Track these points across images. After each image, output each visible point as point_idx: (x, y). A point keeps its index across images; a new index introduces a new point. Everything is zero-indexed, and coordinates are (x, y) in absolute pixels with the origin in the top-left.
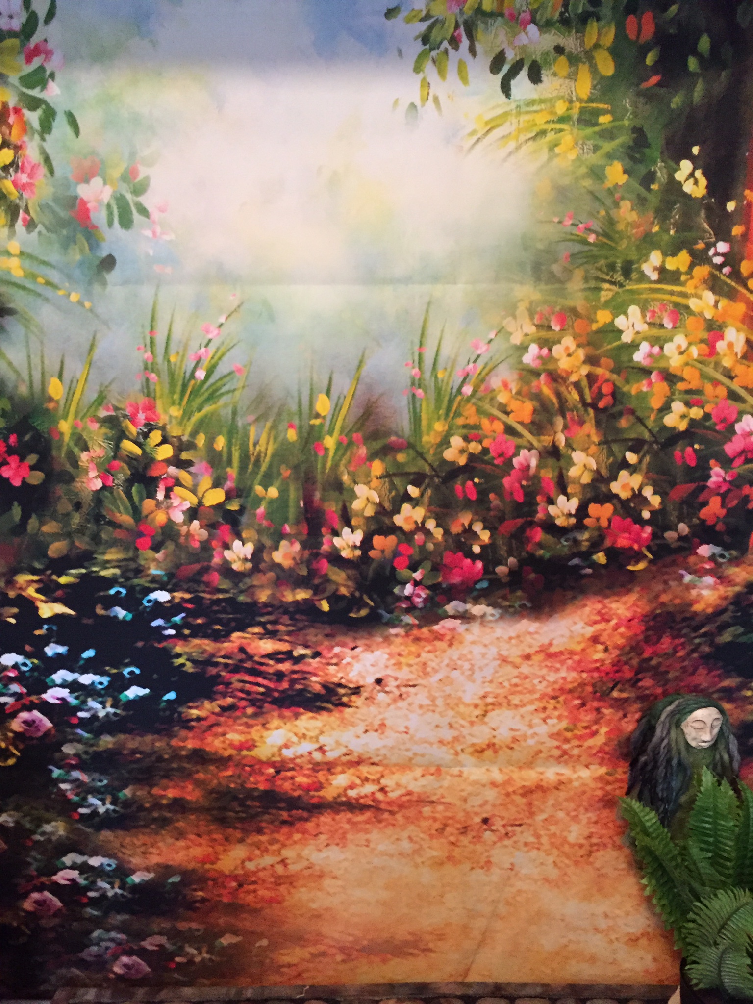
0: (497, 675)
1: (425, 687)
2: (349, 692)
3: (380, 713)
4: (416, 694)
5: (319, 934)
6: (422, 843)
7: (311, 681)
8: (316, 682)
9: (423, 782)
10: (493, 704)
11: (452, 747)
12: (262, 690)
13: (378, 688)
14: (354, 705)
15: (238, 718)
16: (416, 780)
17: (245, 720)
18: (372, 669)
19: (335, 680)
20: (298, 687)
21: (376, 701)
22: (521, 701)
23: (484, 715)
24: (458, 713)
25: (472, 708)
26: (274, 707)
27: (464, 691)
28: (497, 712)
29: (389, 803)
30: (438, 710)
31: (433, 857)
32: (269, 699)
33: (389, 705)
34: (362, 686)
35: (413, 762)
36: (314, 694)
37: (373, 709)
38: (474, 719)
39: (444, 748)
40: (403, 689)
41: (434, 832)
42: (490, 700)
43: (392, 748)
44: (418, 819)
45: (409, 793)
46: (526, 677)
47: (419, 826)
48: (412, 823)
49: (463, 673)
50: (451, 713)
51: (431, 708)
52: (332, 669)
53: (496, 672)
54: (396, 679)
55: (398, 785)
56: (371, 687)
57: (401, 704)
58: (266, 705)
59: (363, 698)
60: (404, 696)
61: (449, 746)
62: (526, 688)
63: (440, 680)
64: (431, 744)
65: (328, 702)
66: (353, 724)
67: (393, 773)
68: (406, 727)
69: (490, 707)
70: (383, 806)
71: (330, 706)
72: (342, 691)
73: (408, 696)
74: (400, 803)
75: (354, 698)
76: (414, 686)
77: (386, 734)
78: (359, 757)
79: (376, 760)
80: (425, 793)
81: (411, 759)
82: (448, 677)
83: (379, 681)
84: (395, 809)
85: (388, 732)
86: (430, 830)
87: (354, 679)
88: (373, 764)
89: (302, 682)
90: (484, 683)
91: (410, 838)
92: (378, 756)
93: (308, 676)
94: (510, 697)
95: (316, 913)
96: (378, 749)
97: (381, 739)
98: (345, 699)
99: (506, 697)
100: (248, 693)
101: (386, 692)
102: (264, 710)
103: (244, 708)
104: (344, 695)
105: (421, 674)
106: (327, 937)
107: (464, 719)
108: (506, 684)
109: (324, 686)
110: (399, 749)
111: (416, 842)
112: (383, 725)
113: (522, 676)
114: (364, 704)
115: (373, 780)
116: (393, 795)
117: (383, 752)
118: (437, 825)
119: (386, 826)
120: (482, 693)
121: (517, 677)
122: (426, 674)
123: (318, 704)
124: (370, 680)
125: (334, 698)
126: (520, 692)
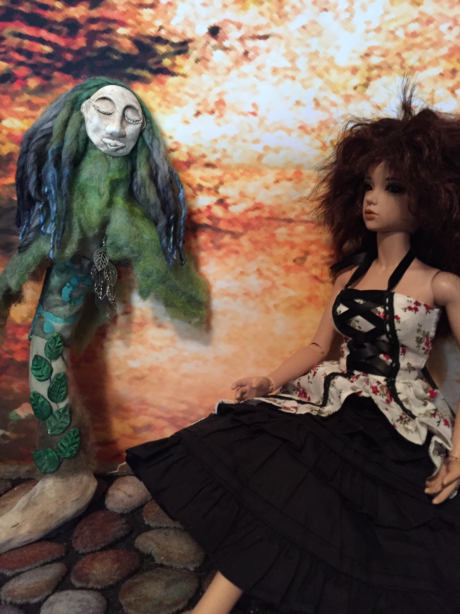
0: (388, 18)
1: (280, 37)
2: (172, 50)
3: (217, 83)
4: (268, 51)
5: (143, 402)
6: (275, 278)
7: (117, 35)
8: (125, 36)
9: (277, 190)
10: (378, 67)
11: (318, 137)
12: (47, 49)
13: (213, 42)
14: (181, 71)
15: (17, 94)
16: (267, 187)
17: (26, 97)
18: (203, 12)
19: (152, 31)
20: (99, 44)
21: (210, 64)
22: (420, 60)
23: (366, 86)
24: (329, 83)
25: (348, 74)
26: (67, 76)
27: (338, 48)
28: (385, 79)
29: (231, 221)
30: (300, 76)
31: (290, 298)
32: (59, 65)
33: (229, 70)
34: (190, 41)
35: (264, 161)
36: (123, 55)
37: (207, 78)
38: (352, 92)
39: (307, 139)
40: (250, 44)
41: (290, 263)
42: (375, 60)
43: (234, 138)
44: (269, 245)
45: (258, 207)
46: (430, 21)
47: (271, 255)
48: (263, 250)
49: (336, 17)
50: (318, 82)
51: (290, 73)
52: (146, 14)
53: (387, 13)
54: (239, 26)
55: (242, 195)
56: (204, 41)
57: (247, 67)
58: (56, 74)
59: (192, 59)
60: (251, 54)
61: (314, 134)
62: (429, 39)
63: (304, 27)
64: (289, 131)
65: (143, 66)
66: (179, 103)
67: (236, 178)
68: (254, 105)
69: (375, 72)
70: (222, 225)
71: (145, 74)
72: (162, 49)
73: (257, 54)
74: (245, 221)
75: (179, 59)
76: (265, 37)
77: (226, 117)
78: (189, 154)
79: (212, 158)
80: (280, 206)
81: (260, 157)
82: (314, 22)
83: (214, 31)
84: (239, 229)
85: (229, 114)
86: (285, 260)
87: (179, 30)
88: (208, 165)
89: (105, 36)
90: (367, 32)
91: (259, 271)
92: (215, 152)
93: (112, 26)
94: (405, 55)
95: (138, 374)
96: (215, 141)
97: (219, 125)
98: (167, 62)
99: (399, 55)
100: (29, 54)
101: (225, 49)
102: (54, 82)
103: (25, 79)
104: (165, 55)
105: (276, 16)
106: (153, 406)
107: (336, 92)
108: (400, 33)
109: (137, 42)
110: (244, 141)
111: (267, 278)
112: (221, 103)
113: (425, 19)
114: (193, 69)
115: (209, 189)
116: (236, 210)
117: (222, 145)
118: (296, 254)
119: (226, 255)
120: (363, 49)
121: (417, 20)
122: (283, 16)
123: (129, 70)
124: (202, 30)
125: (151, 61)
126: (420, 46)
